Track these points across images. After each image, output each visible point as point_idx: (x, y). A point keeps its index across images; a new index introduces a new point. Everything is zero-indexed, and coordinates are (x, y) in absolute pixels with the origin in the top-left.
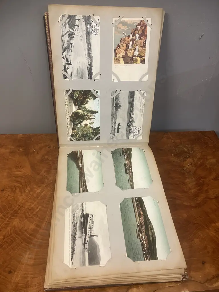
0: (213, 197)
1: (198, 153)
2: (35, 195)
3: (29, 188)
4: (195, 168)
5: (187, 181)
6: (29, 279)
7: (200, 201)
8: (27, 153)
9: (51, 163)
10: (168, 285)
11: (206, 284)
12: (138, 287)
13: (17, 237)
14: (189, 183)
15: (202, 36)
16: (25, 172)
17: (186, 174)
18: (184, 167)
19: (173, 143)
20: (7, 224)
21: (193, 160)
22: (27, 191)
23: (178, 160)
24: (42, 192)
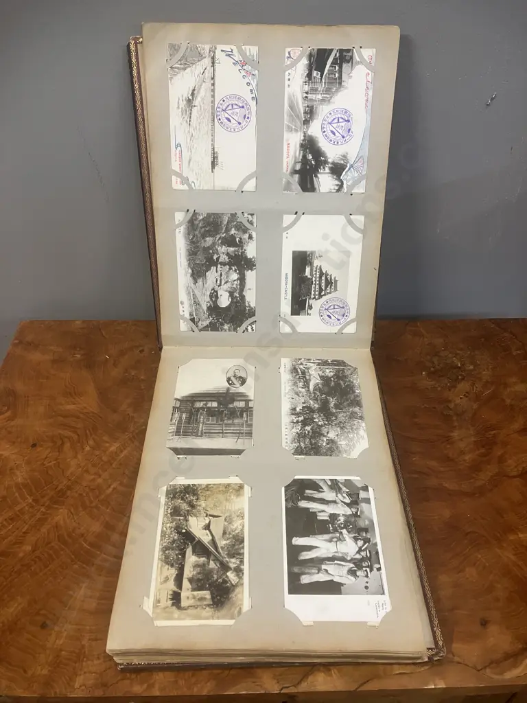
0: (515, 474)
1: (484, 370)
2: (105, 458)
3: (91, 442)
4: (475, 406)
5: (455, 434)
6: (85, 642)
7: (484, 482)
8: (89, 363)
9: (143, 387)
10: (397, 670)
11: (488, 670)
12: (330, 670)
13: (62, 550)
14: (461, 440)
15: (492, 99)
16: (85, 405)
17: (455, 418)
18: (450, 401)
19: (428, 345)
20: (42, 521)
21: (473, 385)
22: (88, 448)
23: (437, 386)
24: (122, 452)
